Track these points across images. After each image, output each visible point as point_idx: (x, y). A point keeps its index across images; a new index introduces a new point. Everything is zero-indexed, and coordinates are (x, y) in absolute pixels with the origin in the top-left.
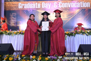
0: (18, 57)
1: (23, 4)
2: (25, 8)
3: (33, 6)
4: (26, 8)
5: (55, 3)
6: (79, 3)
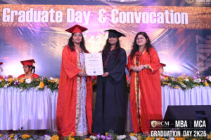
1: (16, 12)
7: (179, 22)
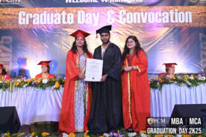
1: (31, 15)
2: (34, 23)
3: (54, 18)
4: (38, 23)
5: (109, 11)
6: (167, 13)
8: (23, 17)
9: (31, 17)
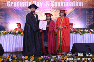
0: (9, 57)
2: (14, 6)
3: (23, 4)
5: (47, 1)
6: (72, 2)
7: (79, 6)
8: (9, 3)
9: (13, 3)
